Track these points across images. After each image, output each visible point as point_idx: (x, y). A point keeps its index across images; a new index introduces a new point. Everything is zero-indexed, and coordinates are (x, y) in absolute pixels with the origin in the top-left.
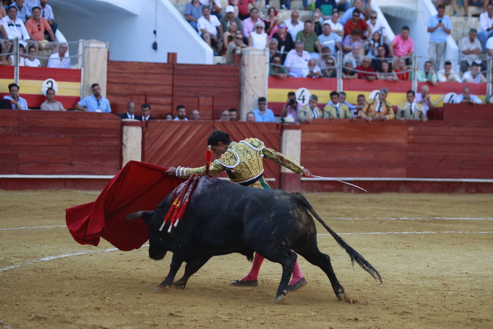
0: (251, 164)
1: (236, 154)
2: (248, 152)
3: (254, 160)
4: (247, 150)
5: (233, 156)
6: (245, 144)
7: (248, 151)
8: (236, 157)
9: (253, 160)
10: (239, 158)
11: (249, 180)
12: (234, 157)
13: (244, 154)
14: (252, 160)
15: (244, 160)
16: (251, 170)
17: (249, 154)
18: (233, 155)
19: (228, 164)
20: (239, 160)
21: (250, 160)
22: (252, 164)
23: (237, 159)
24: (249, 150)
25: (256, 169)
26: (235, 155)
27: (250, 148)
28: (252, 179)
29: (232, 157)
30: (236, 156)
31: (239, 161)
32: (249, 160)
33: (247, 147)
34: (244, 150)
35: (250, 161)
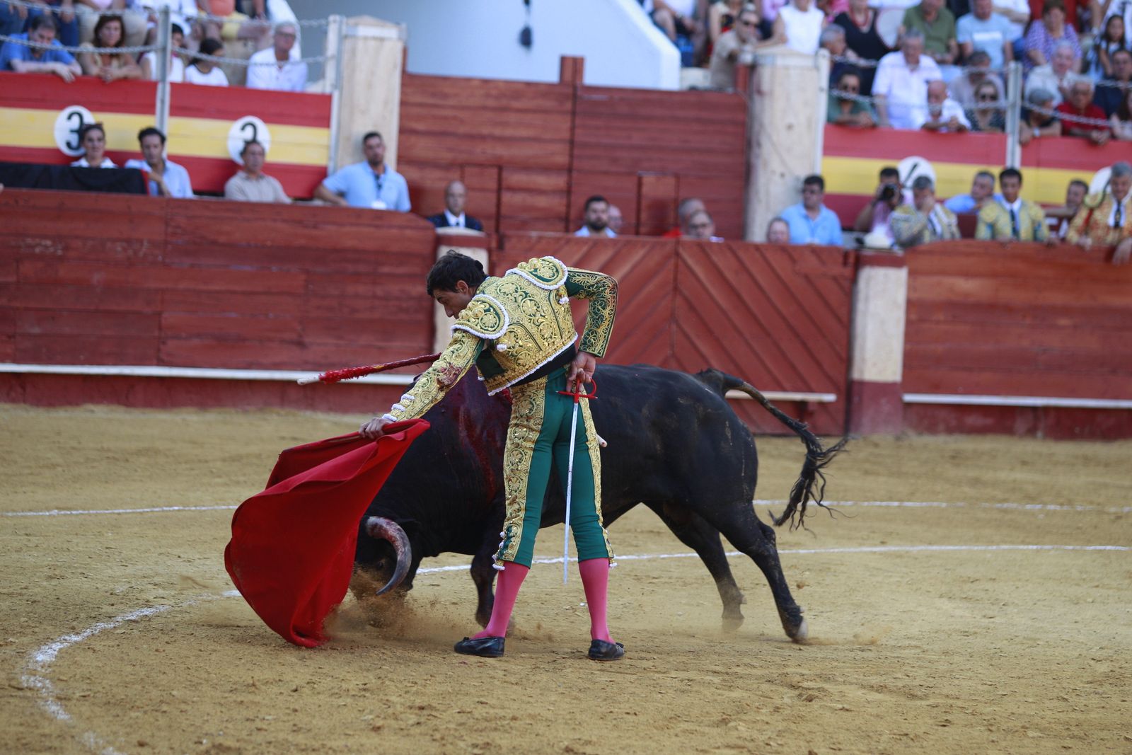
0: (539, 326)
1: (498, 303)
2: (526, 297)
3: (543, 314)
4: (524, 292)
5: (492, 310)
6: (517, 277)
7: (526, 294)
8: (499, 312)
9: (541, 315)
10: (505, 313)
11: (538, 367)
12: (494, 310)
13: (516, 301)
14: (538, 315)
15: (517, 315)
16: (539, 341)
17: (530, 300)
18: (491, 306)
19: (479, 327)
20: (507, 317)
21: (534, 316)
22: (541, 326)
23: (502, 316)
24: (530, 290)
25: (551, 338)
26: (495, 306)
27: (532, 286)
28: (545, 362)
29: (489, 310)
30: (497, 309)
31: (507, 320)
32: (530, 315)
33: (524, 284)
34: (517, 292)
35: (533, 318)
